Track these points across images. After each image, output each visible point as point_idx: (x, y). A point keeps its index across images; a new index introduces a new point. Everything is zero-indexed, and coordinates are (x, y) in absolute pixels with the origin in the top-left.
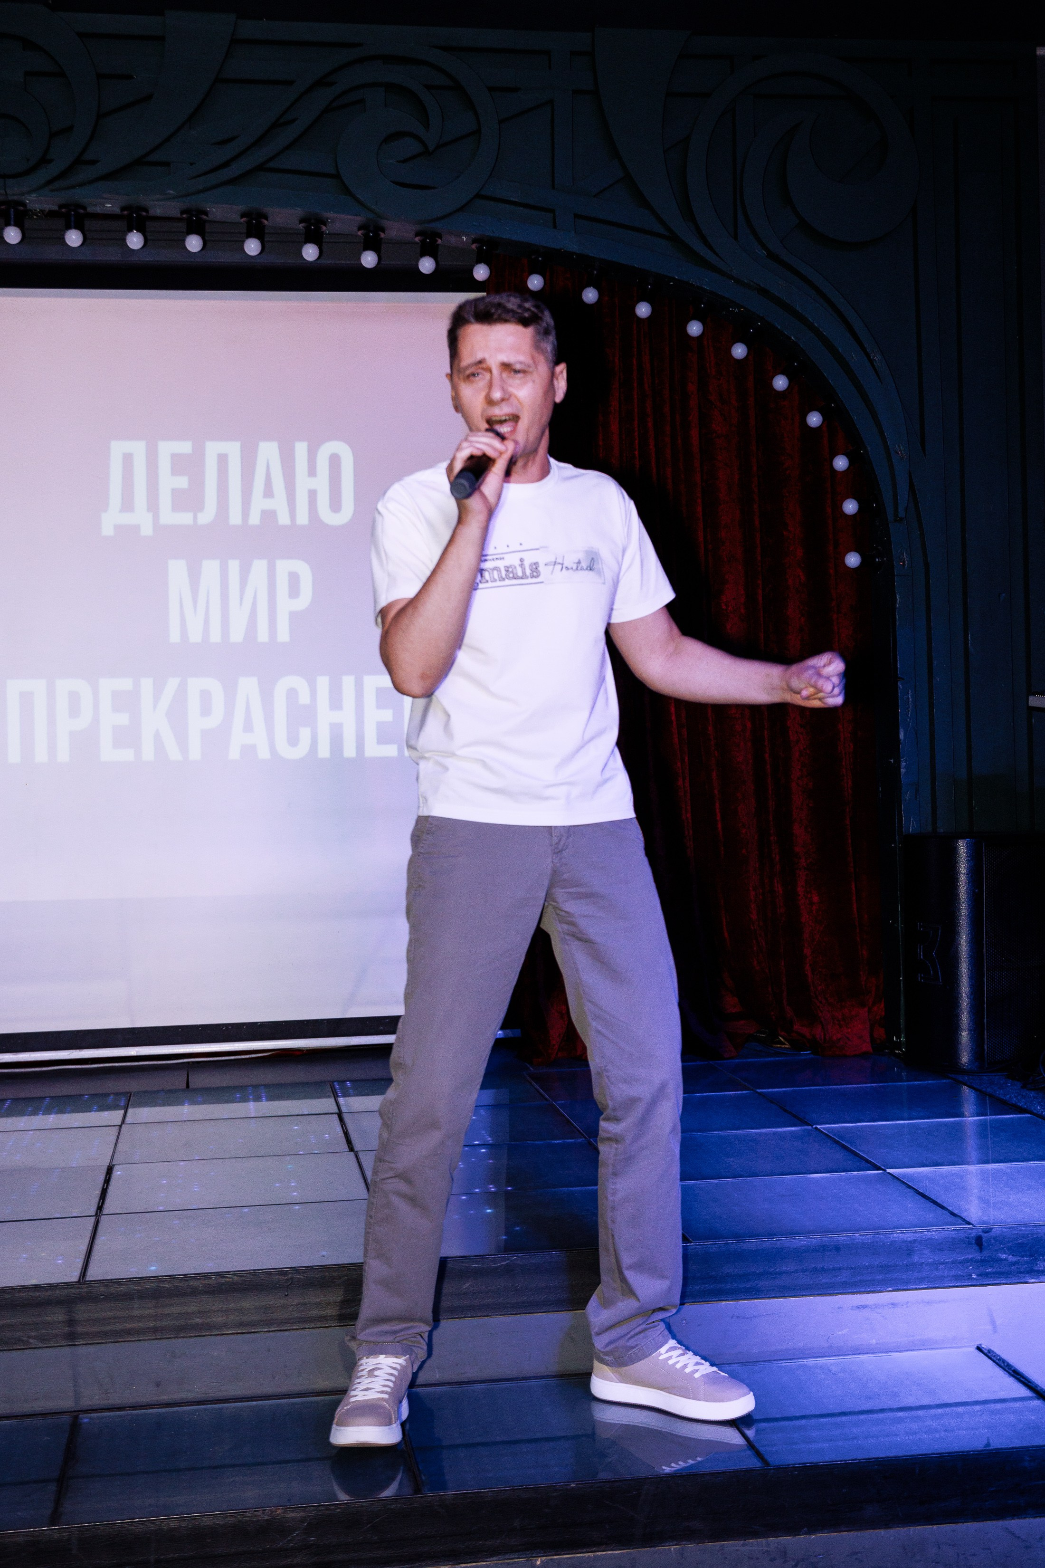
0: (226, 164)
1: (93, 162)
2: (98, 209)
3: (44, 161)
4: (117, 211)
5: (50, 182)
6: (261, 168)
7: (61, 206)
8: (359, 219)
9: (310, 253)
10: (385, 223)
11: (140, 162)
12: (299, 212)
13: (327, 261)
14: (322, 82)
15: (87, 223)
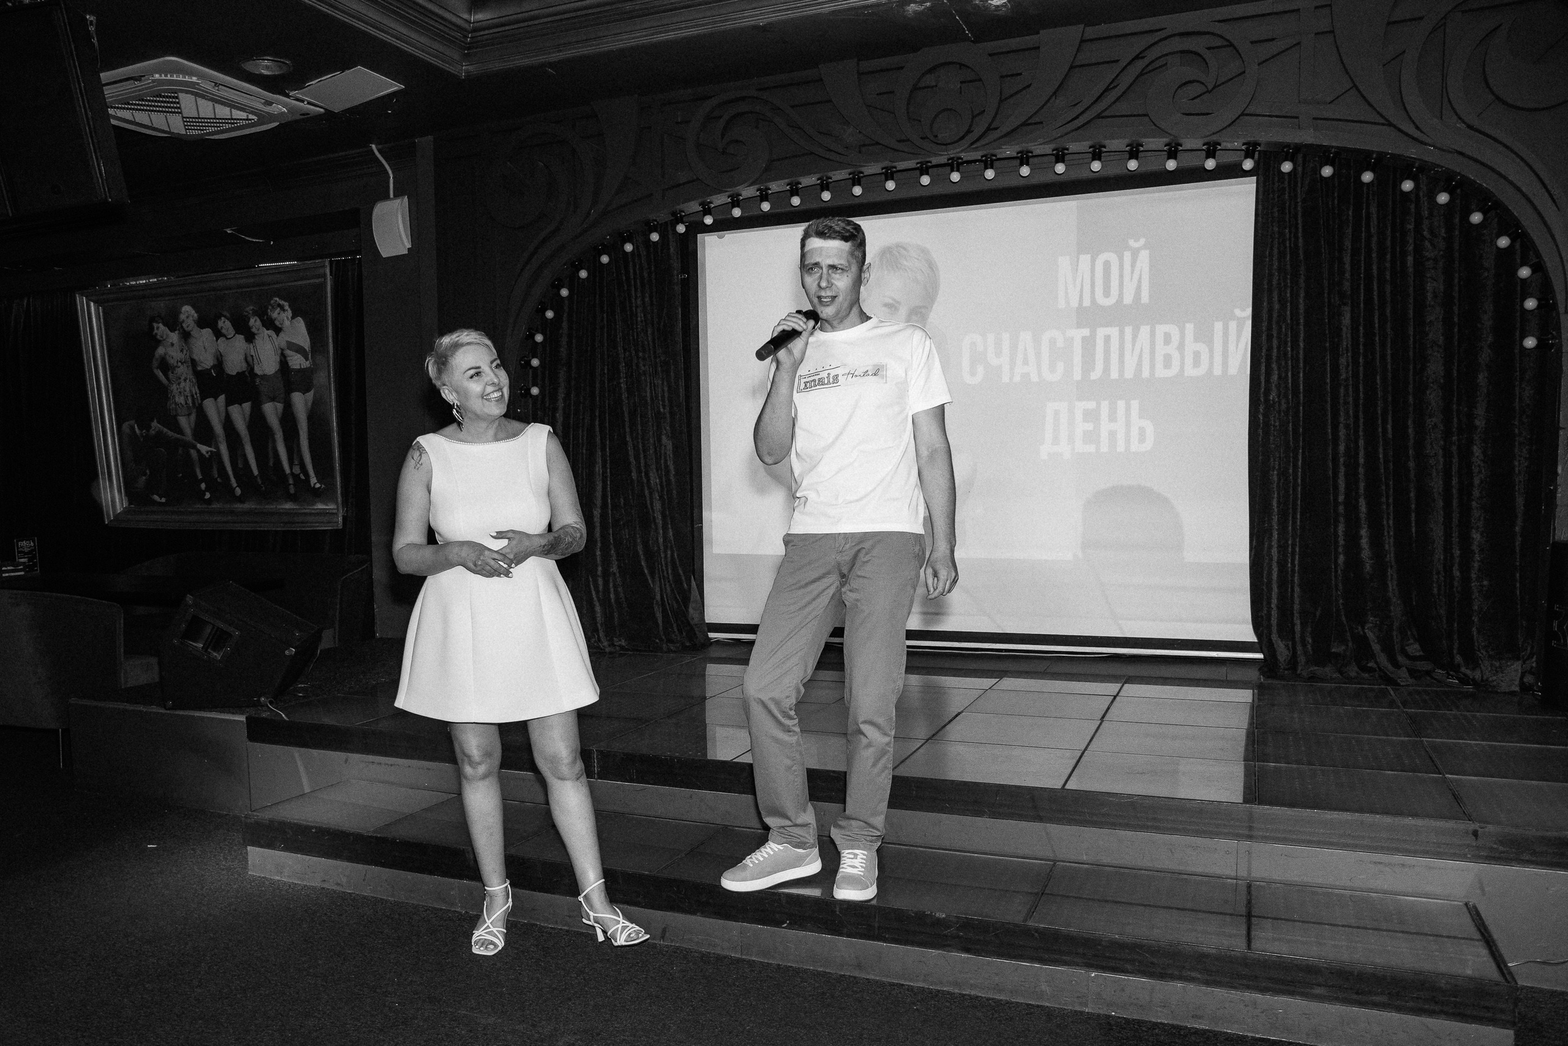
0: (1077, 117)
1: (996, 129)
2: (1004, 156)
3: (969, 132)
4: (1015, 155)
5: (972, 144)
6: (1099, 116)
7: (982, 157)
8: (1166, 140)
9: (1133, 165)
10: (1181, 141)
11: (1025, 124)
12: (1127, 141)
13: (1143, 169)
14: (1137, 57)
15: (996, 164)
